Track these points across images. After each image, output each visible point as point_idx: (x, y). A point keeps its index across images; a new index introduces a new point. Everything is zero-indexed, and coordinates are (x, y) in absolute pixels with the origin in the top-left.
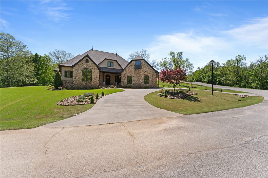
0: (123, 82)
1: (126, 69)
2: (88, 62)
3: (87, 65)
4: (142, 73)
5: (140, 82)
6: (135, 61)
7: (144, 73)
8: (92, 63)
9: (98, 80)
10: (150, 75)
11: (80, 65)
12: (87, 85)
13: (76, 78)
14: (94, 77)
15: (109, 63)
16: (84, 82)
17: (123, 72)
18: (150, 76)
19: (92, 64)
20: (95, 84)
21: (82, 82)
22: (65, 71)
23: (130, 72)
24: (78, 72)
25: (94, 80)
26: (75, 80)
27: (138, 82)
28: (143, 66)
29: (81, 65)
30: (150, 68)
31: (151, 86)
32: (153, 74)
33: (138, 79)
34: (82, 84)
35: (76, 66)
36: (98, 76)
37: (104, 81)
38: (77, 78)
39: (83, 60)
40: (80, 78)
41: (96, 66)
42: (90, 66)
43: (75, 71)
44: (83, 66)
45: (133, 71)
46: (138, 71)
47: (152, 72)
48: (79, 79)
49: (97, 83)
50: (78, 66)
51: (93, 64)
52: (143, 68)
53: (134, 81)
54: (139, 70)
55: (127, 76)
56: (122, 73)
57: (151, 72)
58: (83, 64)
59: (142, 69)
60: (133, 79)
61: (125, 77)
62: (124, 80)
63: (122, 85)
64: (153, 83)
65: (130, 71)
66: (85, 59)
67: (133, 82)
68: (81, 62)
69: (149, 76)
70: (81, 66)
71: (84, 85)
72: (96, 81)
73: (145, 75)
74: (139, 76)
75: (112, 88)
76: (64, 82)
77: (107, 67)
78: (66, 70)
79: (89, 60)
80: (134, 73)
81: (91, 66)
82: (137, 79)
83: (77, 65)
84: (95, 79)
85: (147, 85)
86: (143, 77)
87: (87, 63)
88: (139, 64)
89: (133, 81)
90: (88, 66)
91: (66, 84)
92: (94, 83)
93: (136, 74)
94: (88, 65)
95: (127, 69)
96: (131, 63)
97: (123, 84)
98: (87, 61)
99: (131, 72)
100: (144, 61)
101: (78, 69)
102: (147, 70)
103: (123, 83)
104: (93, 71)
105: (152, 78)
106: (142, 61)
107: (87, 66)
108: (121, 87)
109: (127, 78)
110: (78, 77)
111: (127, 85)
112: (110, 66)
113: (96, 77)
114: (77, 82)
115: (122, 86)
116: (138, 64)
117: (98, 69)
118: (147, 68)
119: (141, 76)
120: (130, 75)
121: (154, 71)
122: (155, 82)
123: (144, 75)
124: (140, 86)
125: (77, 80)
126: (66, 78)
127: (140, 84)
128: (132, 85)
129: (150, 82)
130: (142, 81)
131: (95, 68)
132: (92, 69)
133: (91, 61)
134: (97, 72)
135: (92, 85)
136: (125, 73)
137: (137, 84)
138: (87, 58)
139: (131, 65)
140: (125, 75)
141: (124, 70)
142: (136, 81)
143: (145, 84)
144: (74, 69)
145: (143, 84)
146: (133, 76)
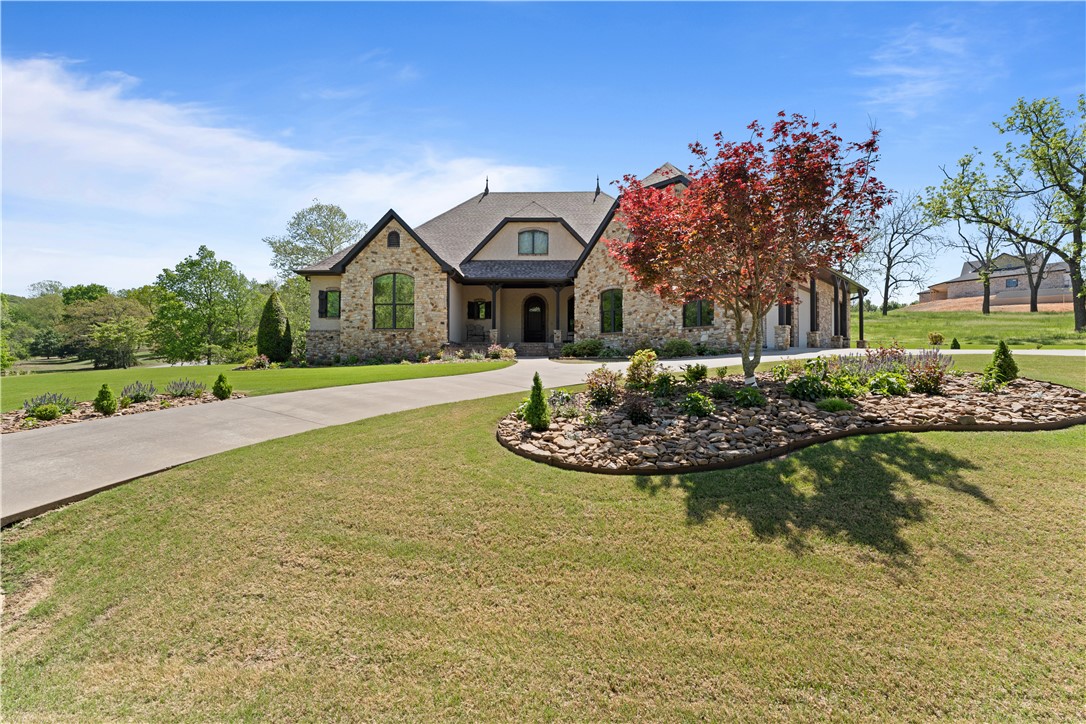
0: (582, 327)
1: (592, 253)
2: (397, 244)
3: (392, 256)
5: (664, 322)
8: (416, 245)
9: (443, 323)
11: (364, 261)
12: (393, 345)
13: (349, 317)
14: (423, 307)
15: (527, 238)
16: (380, 336)
17: (581, 273)
19: (414, 250)
20: (428, 341)
21: (373, 336)
22: (321, 292)
23: (611, 268)
24: (357, 294)
25: (424, 324)
26: (349, 327)
27: (654, 319)
29: (370, 260)
31: (729, 339)
34: (375, 344)
35: (352, 268)
36: (442, 305)
37: (494, 327)
38: (356, 317)
39: (377, 238)
40: (365, 316)
41: (429, 257)
42: (405, 260)
43: (347, 288)
44: (377, 263)
48: (363, 321)
49: (436, 336)
50: (357, 266)
51: (418, 252)
53: (630, 314)
55: (597, 293)
56: (576, 276)
58: (376, 253)
60: (625, 306)
61: (588, 298)
62: (588, 316)
63: (576, 340)
65: (611, 263)
66: (384, 232)
67: (628, 321)
68: (368, 249)
70: (368, 263)
71: (383, 345)
72: (430, 325)
76: (316, 336)
77: (514, 256)
78: (325, 290)
79: (403, 235)
81: (412, 260)
83: (353, 262)
84: (429, 320)
85: (704, 337)
87: (394, 250)
89: (626, 318)
90: (396, 263)
91: (322, 343)
92: (421, 334)
94: (397, 256)
95: (600, 255)
97: (583, 336)
98: (393, 239)
99: (616, 267)
101: (360, 279)
103: (581, 332)
104: (419, 280)
107: (392, 264)
109: (597, 303)
110: (359, 314)
111: (600, 339)
112: (533, 253)
113: (431, 307)
114: (353, 335)
117: (443, 272)
120: (611, 285)
124: (661, 345)
125: (356, 324)
126: (324, 320)
127: (664, 334)
128: (620, 337)
129: (718, 315)
130: (672, 314)
131: (426, 269)
132: (415, 274)
133: (410, 237)
134: (435, 284)
135: (415, 345)
136: (591, 278)
137: (647, 334)
138: (393, 225)
139: (618, 230)
140: (589, 288)
141: (585, 263)
142: (642, 317)
143: (690, 331)
144: (343, 283)
145: (680, 328)
146: (625, 287)
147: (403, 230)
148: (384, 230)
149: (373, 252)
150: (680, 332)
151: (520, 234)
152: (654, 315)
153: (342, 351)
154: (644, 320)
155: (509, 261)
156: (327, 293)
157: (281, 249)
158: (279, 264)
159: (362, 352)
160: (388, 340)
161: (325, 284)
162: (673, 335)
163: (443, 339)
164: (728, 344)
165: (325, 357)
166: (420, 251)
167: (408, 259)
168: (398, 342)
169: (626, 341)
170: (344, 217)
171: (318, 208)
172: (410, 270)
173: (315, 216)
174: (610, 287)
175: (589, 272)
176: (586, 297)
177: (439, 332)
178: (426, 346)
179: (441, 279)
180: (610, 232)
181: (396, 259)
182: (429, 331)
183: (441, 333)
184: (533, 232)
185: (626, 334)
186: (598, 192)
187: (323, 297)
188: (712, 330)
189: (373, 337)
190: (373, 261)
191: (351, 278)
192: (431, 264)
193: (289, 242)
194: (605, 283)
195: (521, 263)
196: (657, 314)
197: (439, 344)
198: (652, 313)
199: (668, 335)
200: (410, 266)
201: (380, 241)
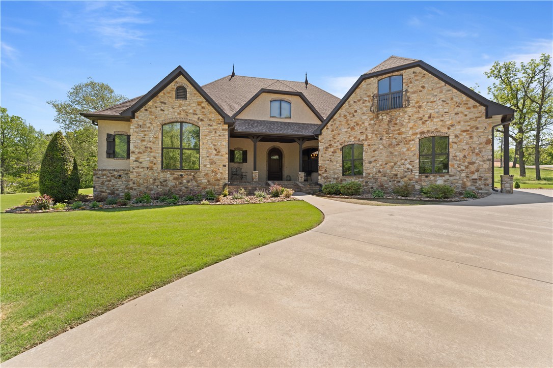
0: (326, 171)
1: (335, 117)
2: (185, 98)
3: (180, 107)
4: (410, 125)
5: (402, 169)
6: (374, 80)
7: (423, 123)
8: (202, 99)
9: (224, 166)
10: (458, 133)
11: (153, 110)
12: (181, 183)
13: (138, 158)
14: (208, 152)
16: (168, 175)
17: (324, 131)
18: (457, 136)
19: (199, 104)
20: (212, 181)
22: (109, 136)
23: (353, 129)
24: (147, 138)
25: (208, 166)
26: (138, 167)
27: (392, 167)
28: (414, 92)
29: (159, 109)
30: (456, 99)
31: (464, 184)
32: (473, 123)
33: (391, 153)
34: (164, 183)
35: (141, 115)
36: (225, 151)
37: (255, 169)
38: (145, 159)
39: (165, 90)
40: (155, 157)
41: (214, 110)
42: (191, 111)
43: (136, 132)
44: (166, 112)
45: (366, 124)
46: (390, 122)
47: (470, 116)
48: (152, 162)
49: (219, 176)
50: (147, 113)
51: (203, 105)
52: (417, 103)
53: (370, 162)
54: (395, 113)
55: (340, 147)
56: (321, 134)
57: (458, 118)
58: (165, 103)
59: (410, 110)
60: (366, 157)
61: (332, 149)
62: (330, 162)
63: (321, 180)
64: (473, 168)
65: (352, 125)
66: (173, 86)
67: (367, 168)
68: (157, 99)
69: (452, 139)
70: (158, 112)
71: (171, 183)
72: (214, 167)
73: (427, 135)
74: (394, 142)
75: (276, 195)
76: (103, 175)
77: (267, 118)
78: (113, 133)
79: (190, 89)
80: (370, 130)
81: (198, 112)
82: (385, 155)
83: (143, 109)
84: (213, 163)
85: (440, 181)
86: (415, 147)
87: (182, 102)
88: (392, 91)
89: (366, 166)
90: (183, 113)
91: (110, 181)
92: (206, 175)
93: (381, 134)
94: (184, 108)
95: (342, 119)
96: (358, 90)
97: (326, 178)
98: (181, 93)
99: (357, 128)
100: (418, 69)
101: (148, 125)
102: (439, 108)
103: (325, 175)
104: (204, 129)
105: (466, 147)
106: (407, 74)
107: (179, 114)
108: (317, 188)
109: (339, 155)
110: (148, 156)
111: (341, 181)
112: (281, 117)
113: (215, 152)
114: (142, 174)
115: (321, 186)
116: (388, 91)
117: (225, 123)
118: (440, 102)
119: (407, 142)
120: (352, 141)
121: (483, 109)
122: (487, 166)
123: (422, 133)
124: (399, 186)
125: (145, 164)
126: (112, 160)
127: (402, 178)
128: (361, 180)
129: (453, 166)
130: (410, 164)
131: (210, 120)
132: (200, 123)
133: (196, 92)
134: (218, 133)
135: (201, 184)
136: (334, 136)
137: (386, 178)
138: (181, 80)
139: (359, 101)
140: (332, 143)
141: (329, 124)
142: (381, 165)
143: (426, 177)
144: (132, 128)
145: (418, 174)
146: (366, 143)
147: (190, 85)
148: (173, 84)
149: (162, 102)
150: (417, 177)
151: (271, 101)
152: (393, 164)
153: (132, 188)
154: (384, 168)
155: (264, 121)
156: (115, 136)
157: (62, 109)
158: (61, 121)
159: (151, 190)
160: (175, 179)
161: (114, 128)
162: (410, 180)
163: (224, 179)
164: (463, 188)
165: (112, 193)
166: (205, 104)
167: (195, 111)
168: (185, 181)
169: (367, 182)
170: (112, 92)
171: (93, 85)
172: (196, 120)
173: (90, 89)
174: (352, 143)
175: (333, 131)
176: (329, 149)
177: (221, 173)
178: (210, 184)
179: (223, 130)
180: (352, 102)
181: (183, 110)
182: (213, 171)
183: (224, 174)
184: (281, 101)
185: (366, 177)
186: (306, 82)
187: (111, 140)
188: (447, 177)
189: (162, 176)
190: (162, 110)
191: (141, 123)
192: (215, 116)
193: (69, 104)
194: (347, 140)
195: (273, 123)
196: (395, 164)
197: (221, 183)
198: (390, 162)
199: (406, 179)
200: (196, 116)
201: (169, 93)
